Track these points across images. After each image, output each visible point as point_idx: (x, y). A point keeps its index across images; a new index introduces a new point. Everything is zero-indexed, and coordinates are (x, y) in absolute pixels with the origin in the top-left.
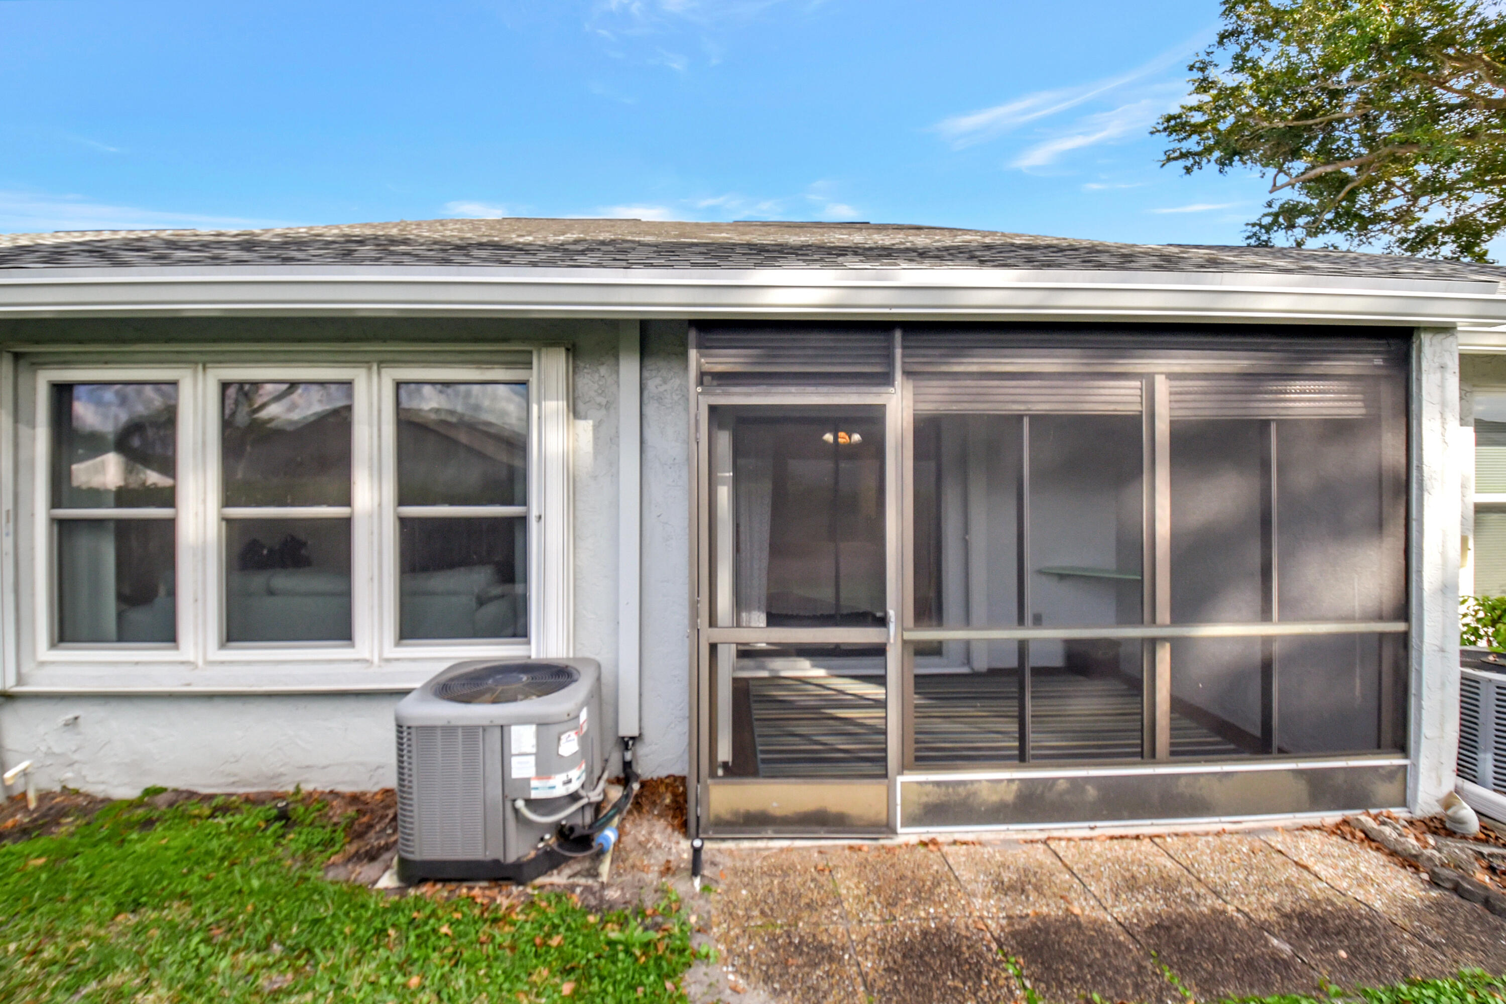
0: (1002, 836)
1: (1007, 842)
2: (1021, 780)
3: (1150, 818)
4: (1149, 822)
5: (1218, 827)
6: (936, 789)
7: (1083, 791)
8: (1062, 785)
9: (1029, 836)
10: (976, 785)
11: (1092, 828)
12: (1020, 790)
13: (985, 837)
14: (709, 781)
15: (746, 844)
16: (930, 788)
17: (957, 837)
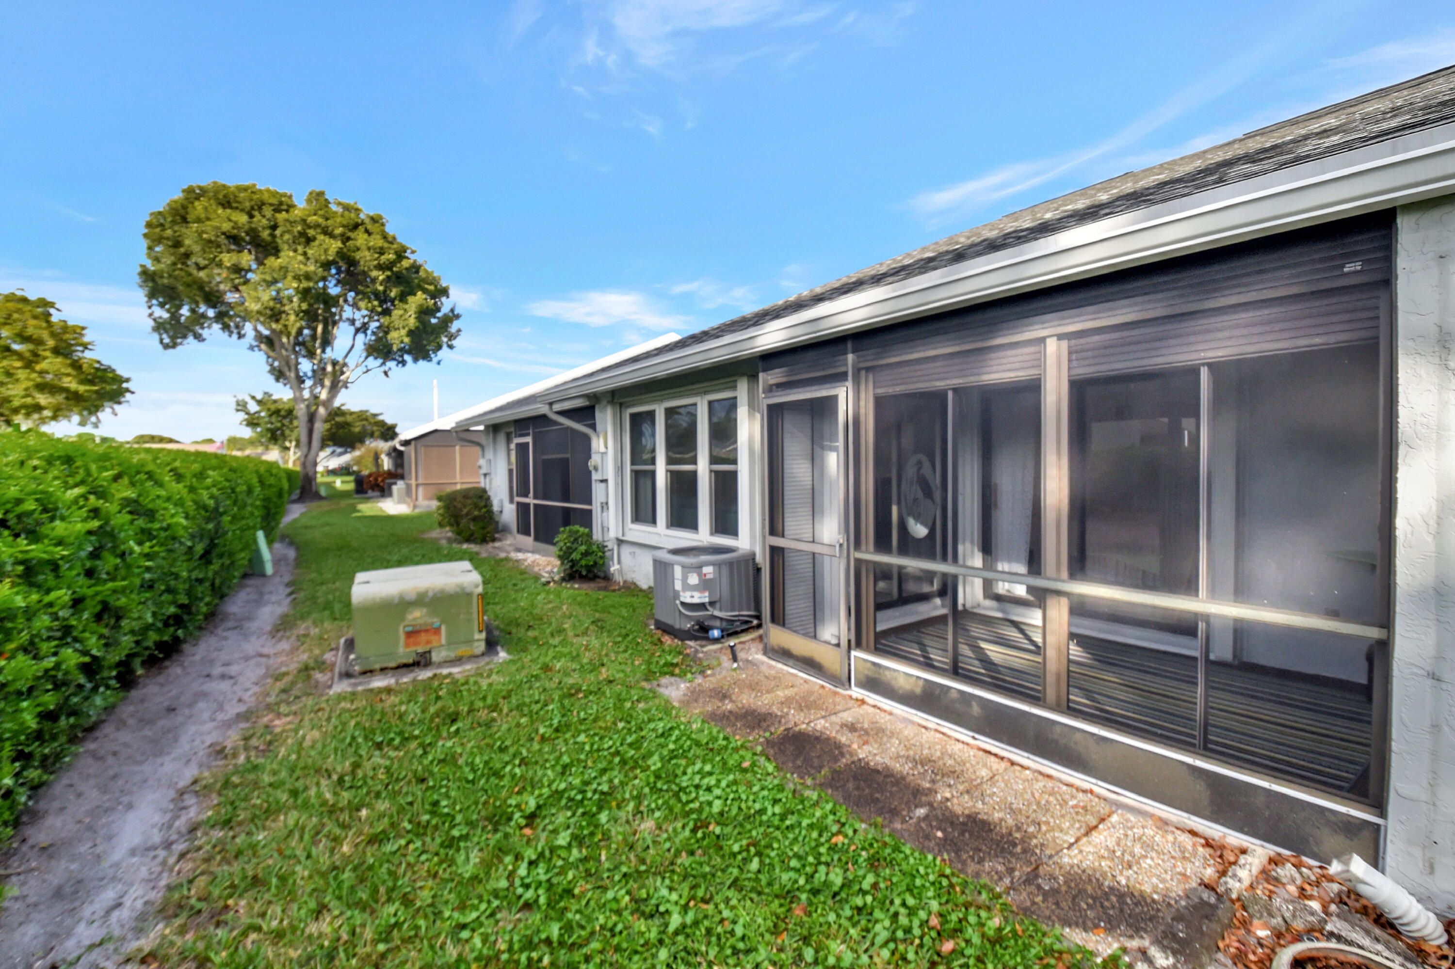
0: (906, 715)
1: (905, 720)
2: (926, 680)
3: (1026, 751)
4: (1026, 754)
5: (1086, 786)
6: (872, 667)
7: (969, 705)
8: (954, 695)
9: (924, 723)
10: (896, 674)
11: (974, 738)
12: (924, 686)
13: (895, 711)
14: (770, 625)
15: (780, 666)
16: (869, 665)
17: (880, 705)
